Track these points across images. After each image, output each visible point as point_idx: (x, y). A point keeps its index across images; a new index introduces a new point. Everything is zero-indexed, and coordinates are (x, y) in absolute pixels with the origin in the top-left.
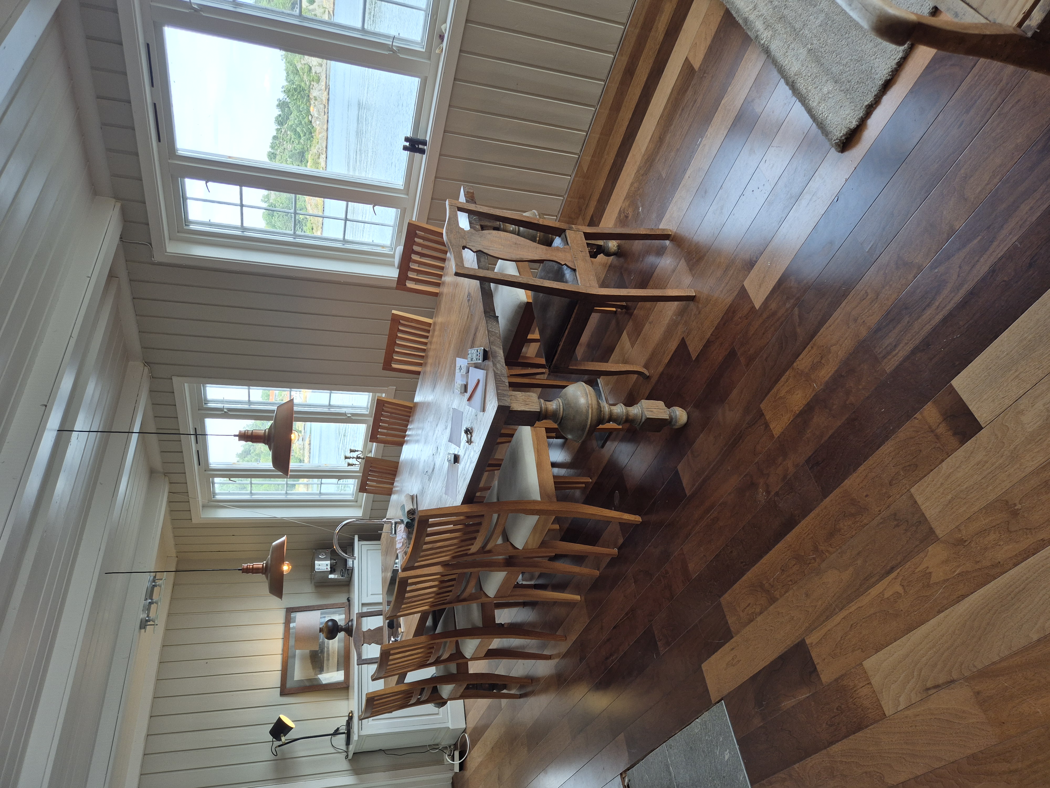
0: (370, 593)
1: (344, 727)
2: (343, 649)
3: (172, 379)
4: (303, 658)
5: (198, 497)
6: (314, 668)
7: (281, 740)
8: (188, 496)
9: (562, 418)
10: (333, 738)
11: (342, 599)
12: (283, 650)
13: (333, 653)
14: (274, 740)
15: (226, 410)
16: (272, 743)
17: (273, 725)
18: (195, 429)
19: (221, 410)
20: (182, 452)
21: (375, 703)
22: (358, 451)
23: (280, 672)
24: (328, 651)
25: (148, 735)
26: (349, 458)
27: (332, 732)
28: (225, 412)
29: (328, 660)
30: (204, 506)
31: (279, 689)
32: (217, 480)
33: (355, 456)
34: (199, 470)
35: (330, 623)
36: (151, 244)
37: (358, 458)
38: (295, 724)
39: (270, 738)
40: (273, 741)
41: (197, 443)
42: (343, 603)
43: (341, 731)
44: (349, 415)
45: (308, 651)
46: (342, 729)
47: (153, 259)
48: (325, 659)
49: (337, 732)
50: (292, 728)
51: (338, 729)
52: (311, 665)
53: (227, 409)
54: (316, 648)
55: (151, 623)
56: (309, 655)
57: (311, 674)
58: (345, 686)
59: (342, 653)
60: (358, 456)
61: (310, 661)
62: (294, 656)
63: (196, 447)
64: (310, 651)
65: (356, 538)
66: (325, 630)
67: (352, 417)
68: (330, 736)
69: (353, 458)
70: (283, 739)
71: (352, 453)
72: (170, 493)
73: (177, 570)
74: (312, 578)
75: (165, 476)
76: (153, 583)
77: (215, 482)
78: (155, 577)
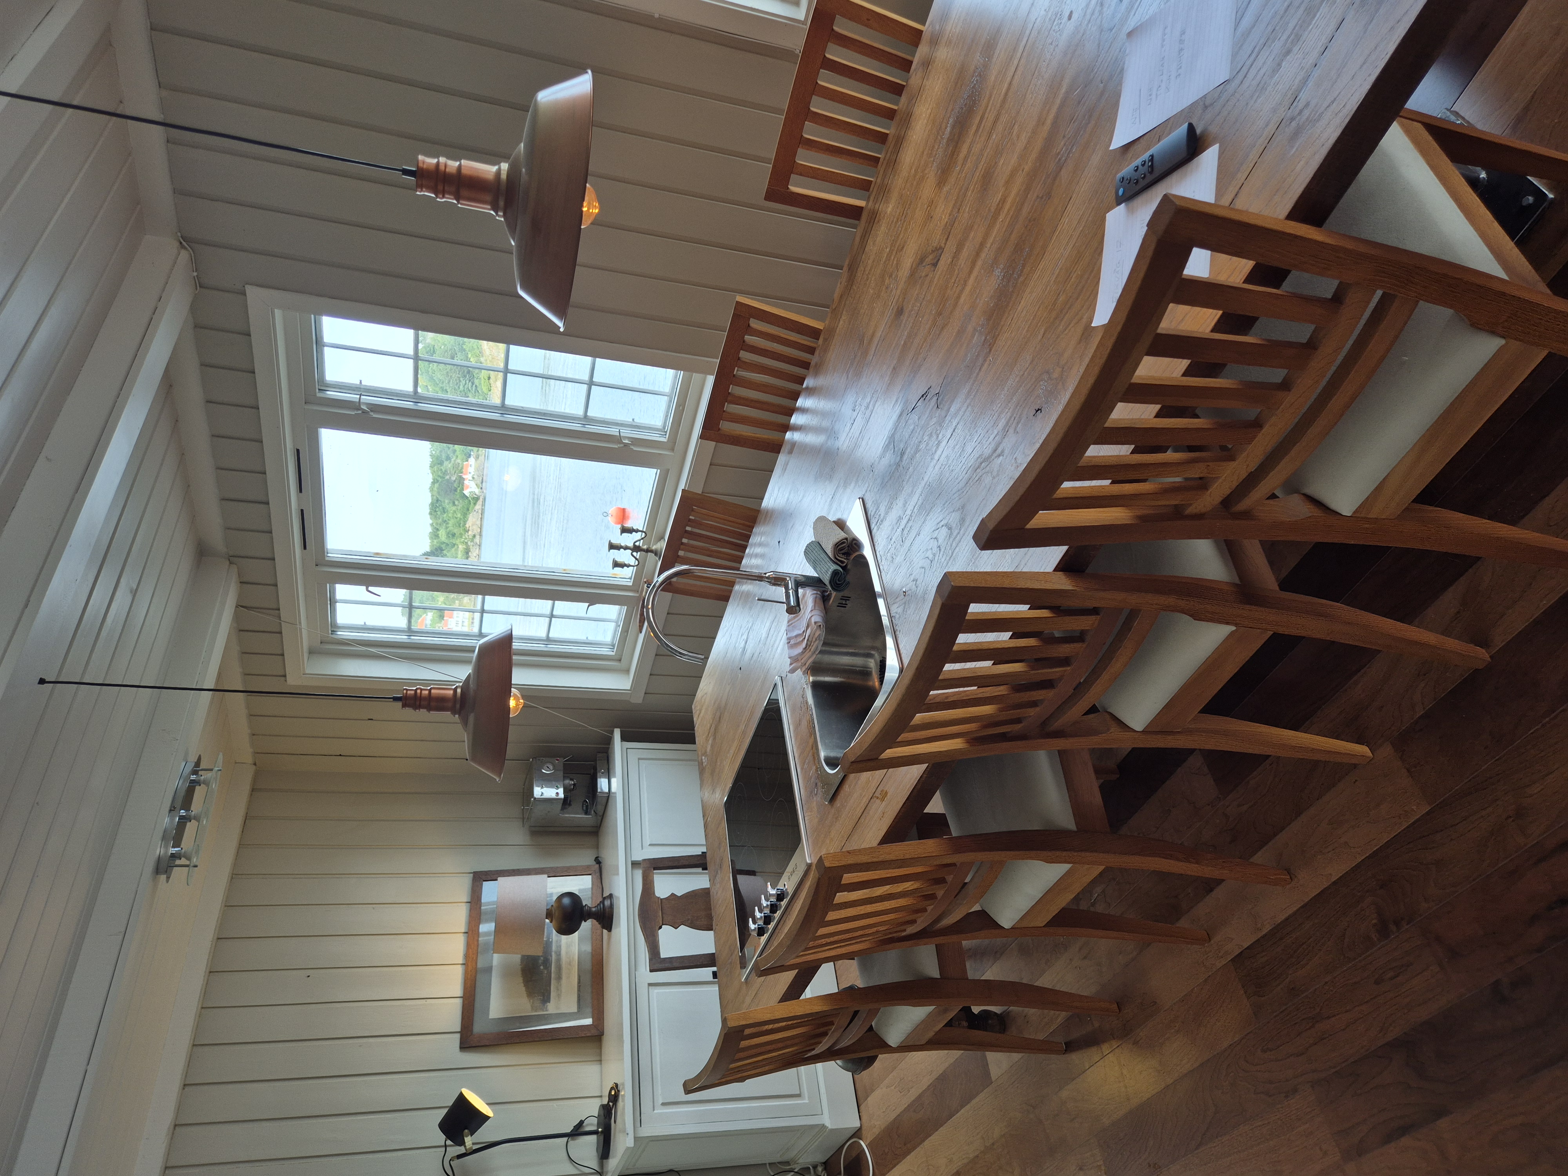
0: (647, 842)
1: (595, 1121)
2: (589, 957)
3: (244, 294)
4: (507, 973)
5: (300, 623)
6: (530, 993)
7: (462, 1143)
8: (279, 617)
10: (571, 1143)
11: (586, 858)
12: (466, 956)
13: (570, 964)
14: (449, 1142)
15: (364, 407)
16: (444, 1149)
17: (445, 1111)
18: (299, 453)
19: (353, 405)
20: (268, 503)
21: (744, 1044)
22: (637, 531)
23: (459, 1002)
24: (559, 960)
25: (176, 1125)
26: (617, 547)
27: (568, 1130)
28: (364, 412)
29: (559, 978)
30: (311, 652)
31: (458, 1036)
32: (342, 591)
33: (631, 545)
34: (303, 560)
35: (566, 901)
37: (636, 548)
38: (493, 1110)
39: (441, 1138)
40: (446, 1146)
41: (301, 491)
42: (588, 867)
43: (588, 1129)
44: (626, 441)
45: (519, 956)
46: (588, 1125)
48: (553, 975)
49: (578, 1131)
50: (488, 1118)
51: (581, 1123)
52: (524, 989)
53: (368, 404)
54: (535, 950)
56: (519, 967)
57: (524, 1005)
58: (594, 1032)
59: (588, 966)
60: (637, 544)
61: (521, 980)
62: (489, 970)
63: (299, 500)
64: (523, 957)
65: (617, 734)
66: (557, 914)
67: (632, 447)
68: (565, 1139)
69: (626, 548)
70: (469, 1141)
71: (624, 534)
72: (241, 606)
73: (253, 790)
74: (524, 818)
75: (231, 563)
76: (193, 777)
77: (339, 596)
78: (198, 764)
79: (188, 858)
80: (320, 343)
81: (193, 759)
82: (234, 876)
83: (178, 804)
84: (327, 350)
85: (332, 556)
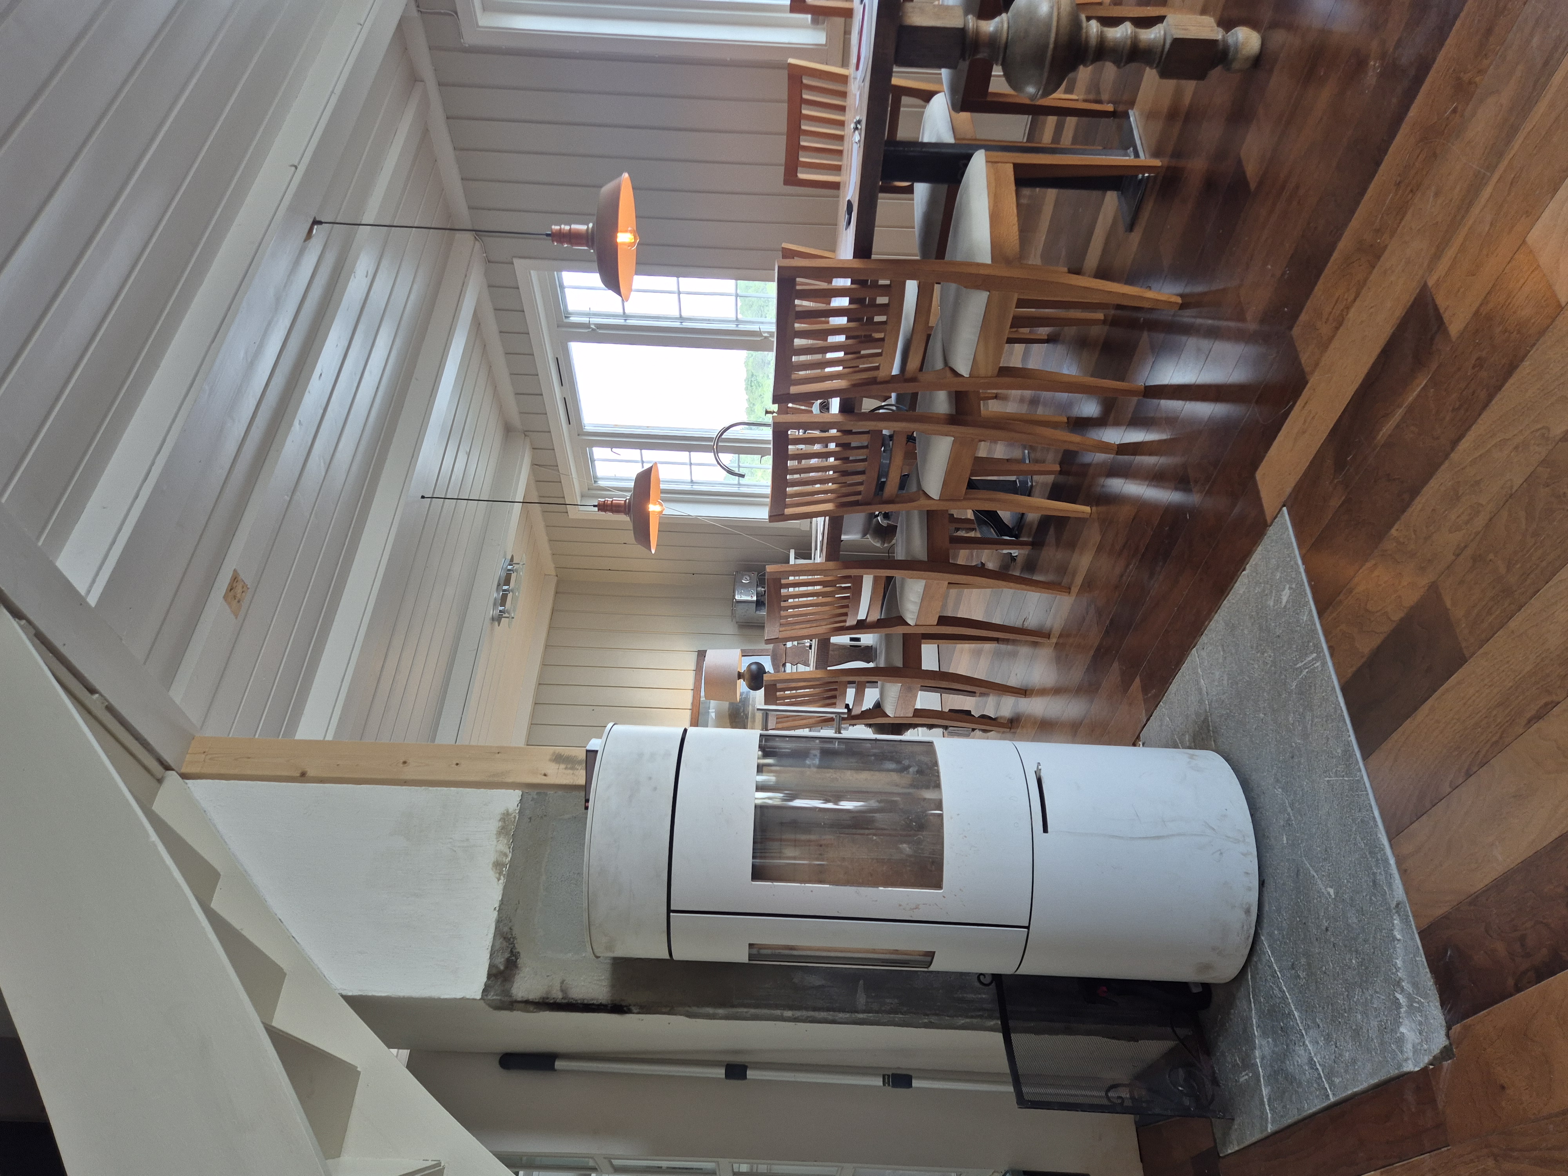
3: (513, 264)
4: (719, 716)
5: (572, 475)
8: (560, 473)
9: (1007, 43)
12: (693, 704)
15: (593, 326)
18: (557, 359)
19: (586, 326)
20: (542, 395)
28: (593, 330)
30: (582, 496)
32: (599, 452)
34: (569, 431)
35: (754, 667)
36: (456, 13)
41: (562, 385)
44: (766, 335)
45: (727, 705)
47: (462, 40)
53: (595, 325)
54: (736, 701)
55: (506, 615)
56: (727, 713)
61: (728, 721)
62: (707, 712)
63: (562, 392)
64: (730, 705)
66: (747, 676)
72: (535, 465)
73: (557, 593)
74: (733, 615)
75: (525, 435)
76: (510, 567)
77: (596, 456)
78: (512, 559)
79: (509, 613)
80: (562, 287)
81: (509, 557)
82: (547, 646)
83: (502, 582)
84: (567, 290)
85: (588, 428)
